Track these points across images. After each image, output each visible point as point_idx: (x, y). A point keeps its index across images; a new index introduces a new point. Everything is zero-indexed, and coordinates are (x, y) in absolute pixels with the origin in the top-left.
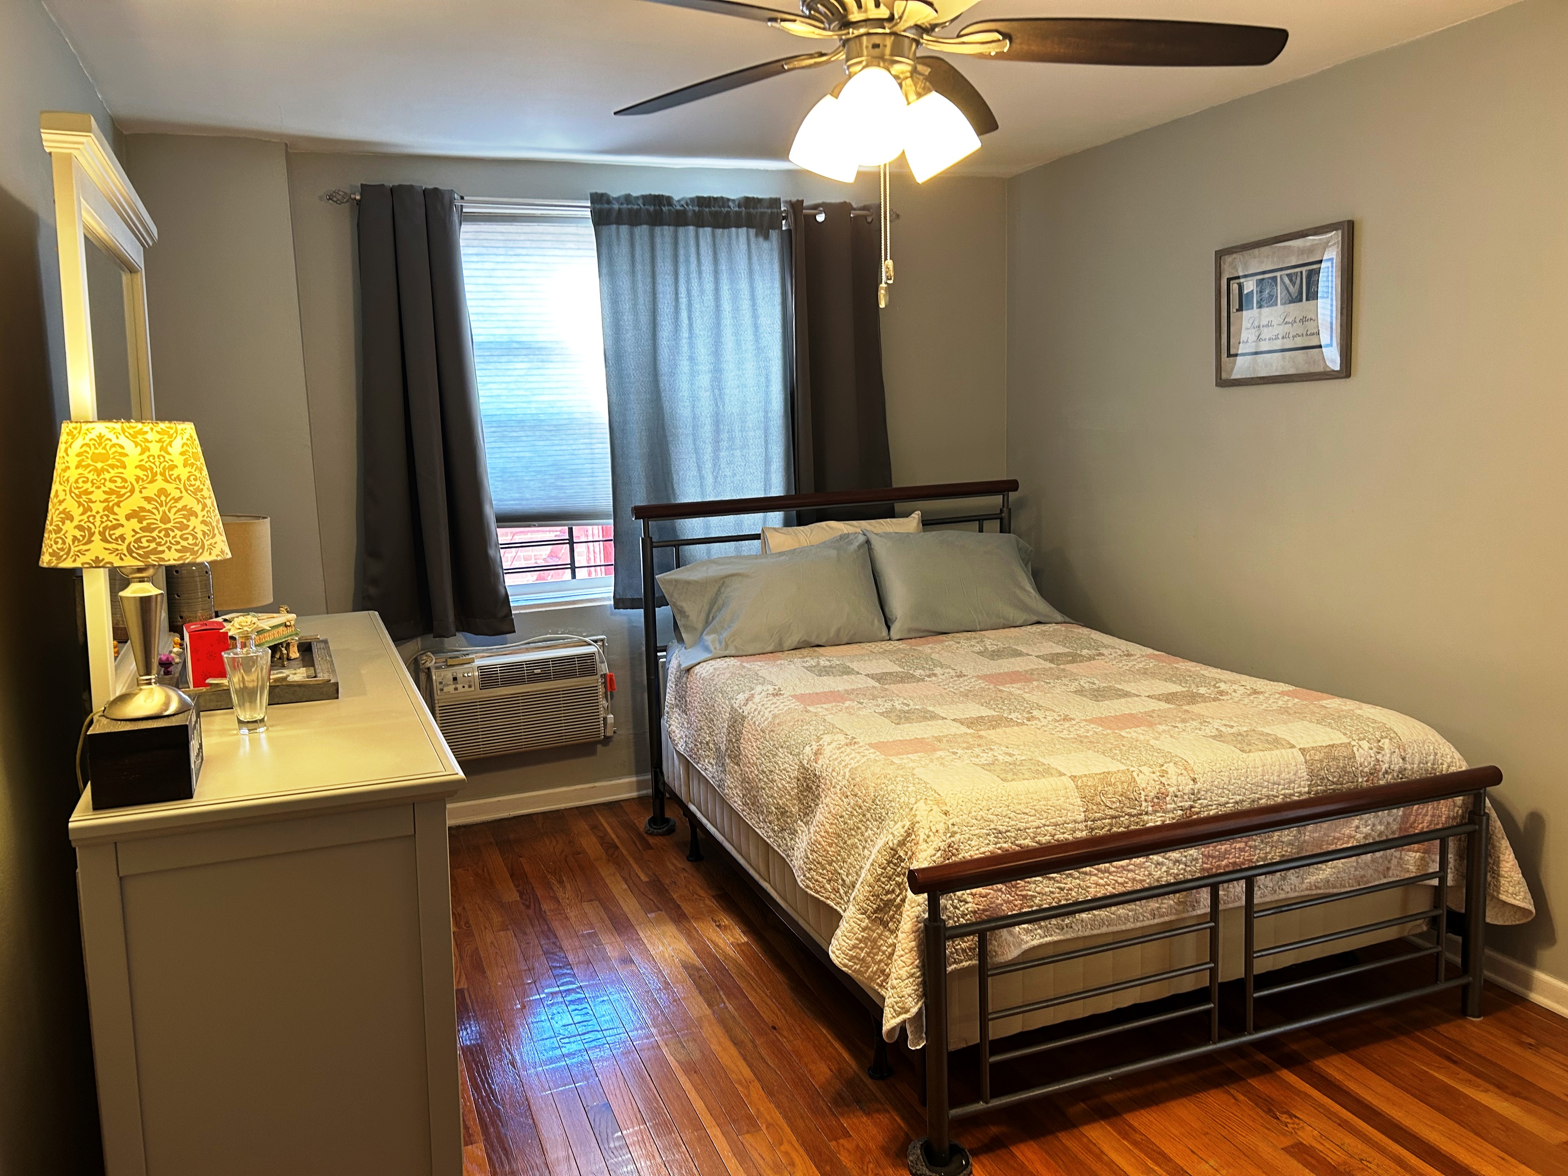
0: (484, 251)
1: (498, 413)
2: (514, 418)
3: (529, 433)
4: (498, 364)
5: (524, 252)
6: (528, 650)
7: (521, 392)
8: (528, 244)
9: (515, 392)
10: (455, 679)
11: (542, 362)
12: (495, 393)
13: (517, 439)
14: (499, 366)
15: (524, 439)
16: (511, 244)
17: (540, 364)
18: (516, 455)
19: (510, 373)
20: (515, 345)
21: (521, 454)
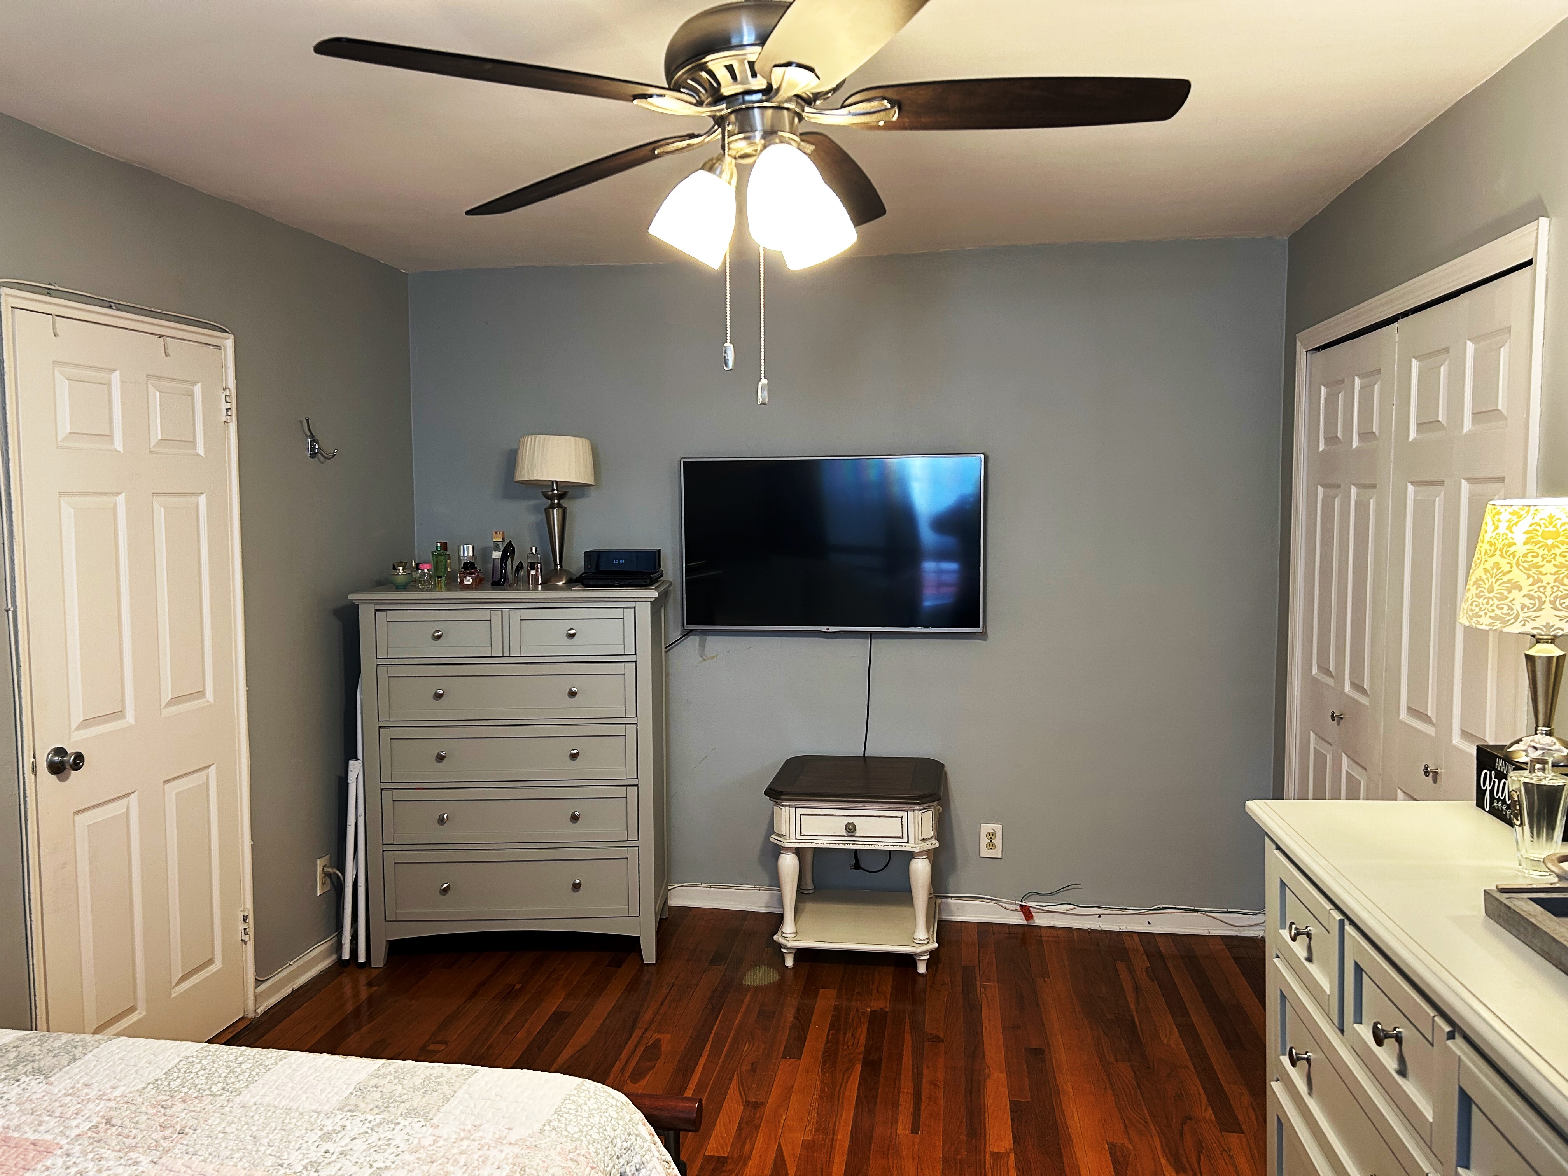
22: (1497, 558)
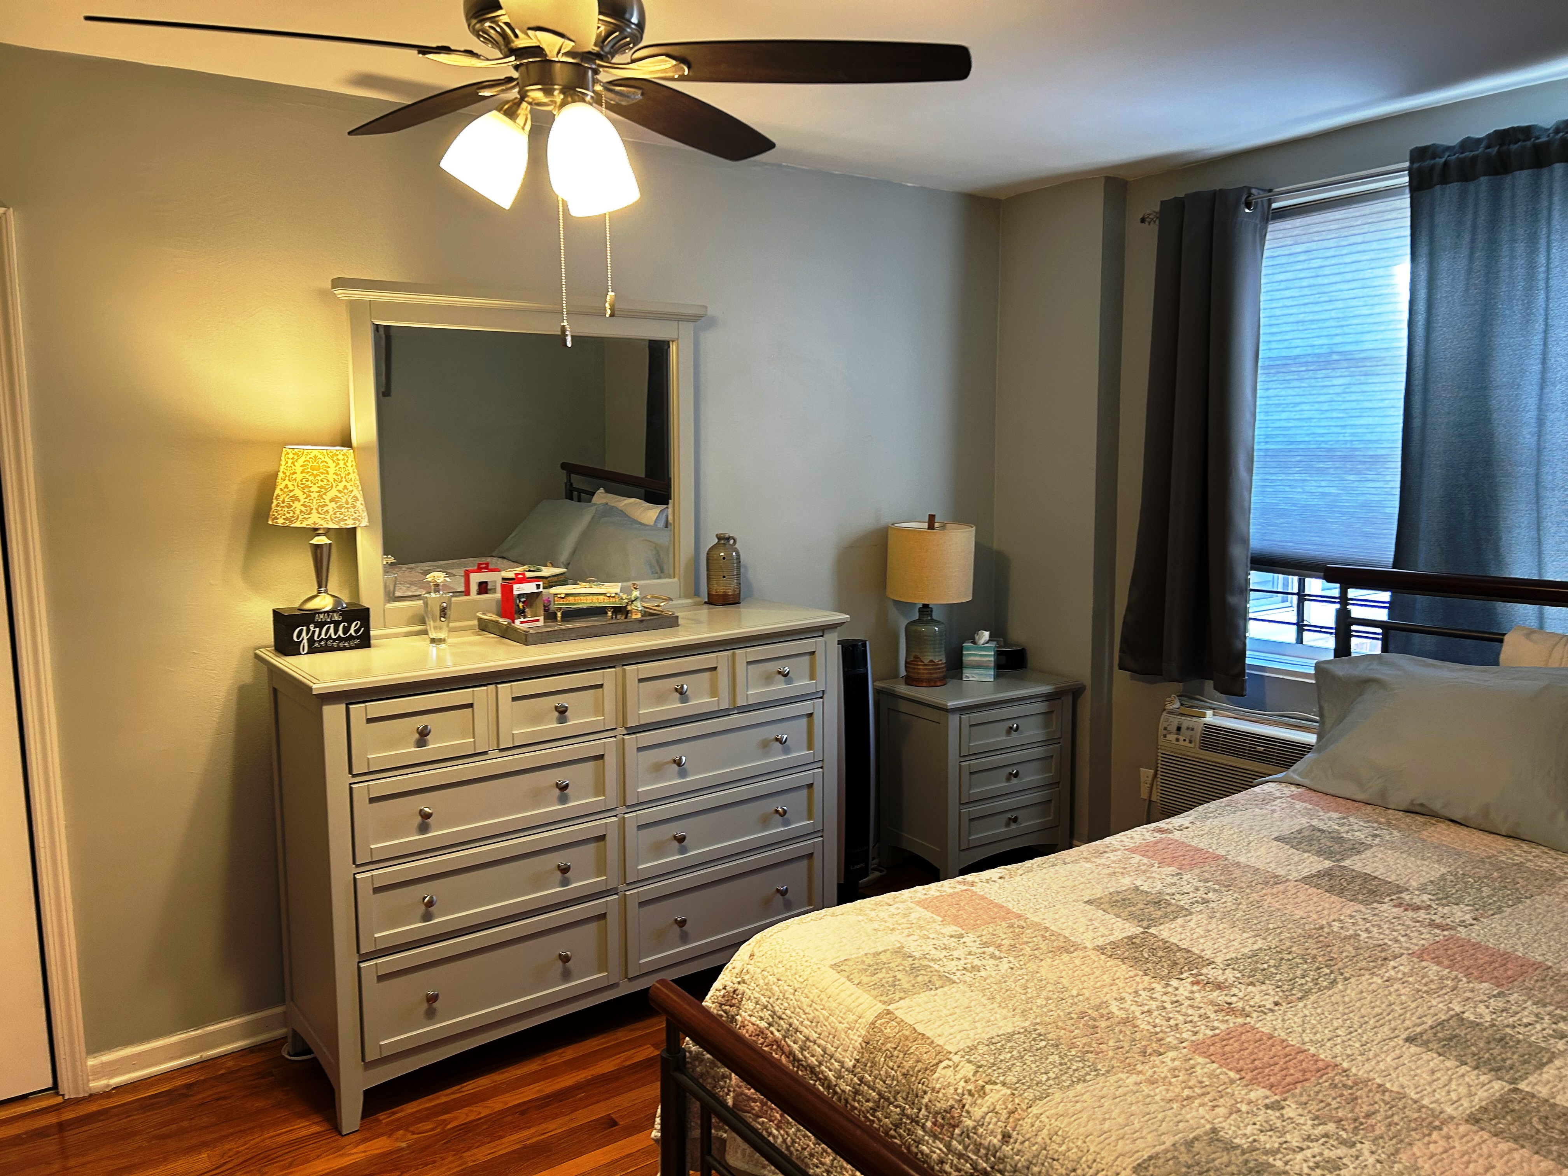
0: (1313, 246)
1: (1307, 439)
2: (1323, 446)
3: (1338, 465)
4: (1313, 381)
5: (1359, 239)
6: (1275, 724)
7: (1335, 415)
8: (1366, 228)
9: (1328, 415)
10: (1179, 729)
11: (1366, 375)
12: (1307, 415)
13: (1322, 471)
14: (1313, 382)
15: (1331, 471)
16: (1345, 232)
17: (1362, 378)
18: (1320, 490)
19: (1325, 390)
20: (1335, 357)
21: (1327, 490)
22: (344, 483)
